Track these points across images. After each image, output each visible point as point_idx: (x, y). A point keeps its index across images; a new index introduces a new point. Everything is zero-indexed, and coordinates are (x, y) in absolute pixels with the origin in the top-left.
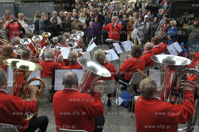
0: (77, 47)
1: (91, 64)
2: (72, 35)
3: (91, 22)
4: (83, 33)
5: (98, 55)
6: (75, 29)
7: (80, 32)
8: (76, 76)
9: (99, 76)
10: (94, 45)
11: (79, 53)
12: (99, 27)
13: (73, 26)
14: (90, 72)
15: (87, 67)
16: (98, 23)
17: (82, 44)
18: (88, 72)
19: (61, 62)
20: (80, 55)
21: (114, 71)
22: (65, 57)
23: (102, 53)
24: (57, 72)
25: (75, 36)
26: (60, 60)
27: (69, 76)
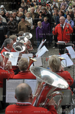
0: (25, 52)
1: (45, 73)
2: (19, 38)
3: (39, 22)
4: (31, 35)
5: (53, 61)
6: (23, 30)
7: (28, 34)
8: (30, 88)
9: (55, 87)
10: (45, 49)
11: (30, 60)
12: (48, 27)
13: (20, 26)
14: (44, 83)
15: (40, 77)
16: (47, 23)
17: (30, 47)
18: (43, 84)
19: (10, 70)
20: (32, 62)
21: (69, 79)
22: (14, 63)
23: (57, 59)
24: (9, 82)
25: (23, 39)
26: (9, 67)
27: (23, 89)
